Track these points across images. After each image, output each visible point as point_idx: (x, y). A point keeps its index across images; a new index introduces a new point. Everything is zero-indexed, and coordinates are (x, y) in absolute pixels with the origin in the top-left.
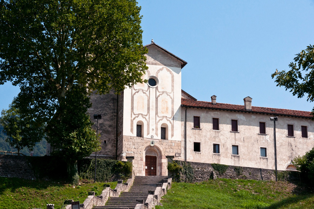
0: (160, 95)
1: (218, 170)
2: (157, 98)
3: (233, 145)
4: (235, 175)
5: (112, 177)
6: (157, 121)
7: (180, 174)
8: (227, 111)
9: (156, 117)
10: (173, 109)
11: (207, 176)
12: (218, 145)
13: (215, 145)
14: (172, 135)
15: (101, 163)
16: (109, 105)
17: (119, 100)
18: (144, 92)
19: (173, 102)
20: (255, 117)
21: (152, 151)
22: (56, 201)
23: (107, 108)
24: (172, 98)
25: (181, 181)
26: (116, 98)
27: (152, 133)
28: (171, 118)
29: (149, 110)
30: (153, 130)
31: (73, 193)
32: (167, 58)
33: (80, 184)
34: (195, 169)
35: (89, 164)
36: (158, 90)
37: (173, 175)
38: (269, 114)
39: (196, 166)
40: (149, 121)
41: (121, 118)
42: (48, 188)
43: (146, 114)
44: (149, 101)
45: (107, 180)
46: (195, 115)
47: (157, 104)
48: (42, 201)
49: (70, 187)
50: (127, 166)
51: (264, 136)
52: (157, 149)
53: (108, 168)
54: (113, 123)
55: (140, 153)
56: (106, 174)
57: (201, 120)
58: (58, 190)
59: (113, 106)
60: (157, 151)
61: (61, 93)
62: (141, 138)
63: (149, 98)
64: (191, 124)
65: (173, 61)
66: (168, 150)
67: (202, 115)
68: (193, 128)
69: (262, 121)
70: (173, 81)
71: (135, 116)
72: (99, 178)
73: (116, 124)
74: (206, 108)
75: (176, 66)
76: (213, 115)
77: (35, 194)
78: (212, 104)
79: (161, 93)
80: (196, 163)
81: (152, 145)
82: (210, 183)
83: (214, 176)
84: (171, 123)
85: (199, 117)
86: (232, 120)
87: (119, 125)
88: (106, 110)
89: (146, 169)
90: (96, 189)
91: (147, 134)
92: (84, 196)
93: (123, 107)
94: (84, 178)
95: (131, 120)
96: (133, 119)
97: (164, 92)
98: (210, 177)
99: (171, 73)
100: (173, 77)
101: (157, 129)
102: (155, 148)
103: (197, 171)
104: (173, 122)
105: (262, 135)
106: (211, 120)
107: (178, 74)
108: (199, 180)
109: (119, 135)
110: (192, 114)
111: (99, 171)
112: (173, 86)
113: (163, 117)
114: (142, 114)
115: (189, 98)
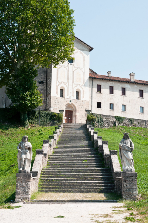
0: (75, 69)
1: (119, 121)
2: (73, 72)
3: (123, 104)
4: (129, 124)
5: (50, 123)
6: (73, 87)
7: (95, 122)
8: (119, 82)
9: (73, 84)
10: (84, 79)
11: (111, 124)
12: (113, 104)
13: (110, 104)
14: (83, 97)
15: (42, 114)
16: (41, 75)
17: (48, 72)
18: (65, 67)
19: (84, 74)
20: (137, 86)
21: (70, 107)
22: (16, 138)
23: (40, 77)
24: (84, 72)
25: (96, 127)
26: (46, 71)
27: (70, 95)
28: (82, 85)
29: (68, 80)
30: (71, 93)
31: (26, 133)
32: (80, 45)
33: (30, 127)
34: (104, 119)
35: (35, 114)
36: (74, 66)
37: (90, 123)
38: (146, 85)
39: (105, 117)
40: (68, 87)
41: (49, 84)
42: (9, 129)
43: (66, 82)
44: (68, 73)
45: (47, 125)
46: (98, 84)
47: (74, 75)
48: (7, 138)
49: (23, 129)
50: (60, 116)
51: (142, 99)
52: (73, 106)
53: (47, 117)
54: (44, 88)
55: (62, 108)
56: (46, 121)
57: (102, 87)
58: (16, 131)
59: (44, 76)
60: (73, 107)
61: (17, 65)
62: (63, 98)
63: (69, 71)
64: (95, 90)
65: (84, 47)
66: (80, 107)
67: (103, 84)
68: (97, 92)
69: (141, 89)
70: (84, 60)
71: (59, 83)
72: (42, 124)
73: (46, 89)
74: (105, 79)
75: (86, 51)
76: (110, 84)
77: (1, 133)
78: (108, 76)
79: (76, 68)
80: (105, 116)
81: (70, 103)
82: (114, 129)
83: (116, 124)
84: (82, 88)
85: (100, 85)
86: (122, 88)
87: (48, 89)
88: (39, 79)
89: (66, 119)
90: (41, 131)
91: (67, 96)
92: (34, 135)
93: (51, 77)
94: (32, 124)
95: (57, 86)
96: (58, 85)
97: (78, 67)
98: (114, 125)
99: (82, 54)
100: (84, 57)
101: (73, 92)
102: (72, 105)
103: (105, 121)
104: (84, 88)
105: (141, 98)
106: (109, 88)
107: (88, 55)
108: (107, 127)
109: (47, 96)
110: (96, 83)
111: (41, 119)
112: (84, 64)
113: (78, 84)
114: (64, 82)
115: (92, 72)
